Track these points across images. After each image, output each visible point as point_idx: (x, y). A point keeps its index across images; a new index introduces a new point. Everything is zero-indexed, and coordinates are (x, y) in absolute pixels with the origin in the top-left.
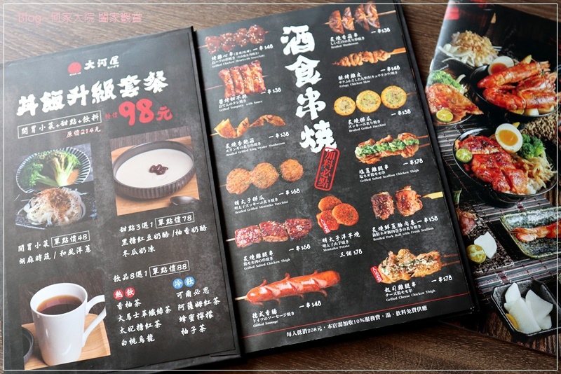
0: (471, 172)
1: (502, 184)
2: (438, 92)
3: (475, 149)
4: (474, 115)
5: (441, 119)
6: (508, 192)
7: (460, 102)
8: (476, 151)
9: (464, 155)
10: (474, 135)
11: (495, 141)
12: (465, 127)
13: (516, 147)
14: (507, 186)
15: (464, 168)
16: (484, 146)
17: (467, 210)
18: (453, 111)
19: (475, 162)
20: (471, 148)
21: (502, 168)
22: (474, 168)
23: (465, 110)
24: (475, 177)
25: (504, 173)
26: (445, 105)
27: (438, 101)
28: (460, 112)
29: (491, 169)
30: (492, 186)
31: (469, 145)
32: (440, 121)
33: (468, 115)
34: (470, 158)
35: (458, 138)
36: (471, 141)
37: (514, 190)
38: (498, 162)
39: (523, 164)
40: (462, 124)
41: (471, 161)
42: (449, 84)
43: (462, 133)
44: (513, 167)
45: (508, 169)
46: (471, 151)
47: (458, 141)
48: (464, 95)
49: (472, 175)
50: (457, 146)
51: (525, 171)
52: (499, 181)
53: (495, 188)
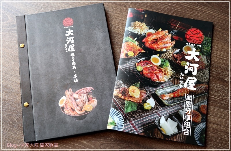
0: (143, 75)
1: (155, 78)
2: (127, 45)
3: (143, 66)
4: (142, 53)
5: (129, 55)
6: (157, 81)
7: (136, 48)
8: (144, 67)
9: (140, 68)
10: (143, 60)
11: (151, 62)
12: (139, 58)
13: (159, 64)
14: (157, 79)
15: (140, 74)
16: (147, 64)
17: (143, 90)
18: (134, 52)
19: (144, 71)
20: (142, 65)
21: (154, 72)
22: (144, 73)
23: (138, 51)
24: (144, 77)
25: (155, 74)
26: (131, 50)
27: (128, 48)
28: (137, 52)
29: (150, 73)
30: (151, 79)
31: (141, 65)
32: (129, 56)
33: (140, 53)
34: (142, 69)
35: (137, 62)
36: (142, 63)
37: (159, 80)
38: (153, 70)
39: (162, 70)
40: (138, 56)
41: (142, 70)
42: (131, 42)
43: (138, 60)
44: (159, 72)
45: (156, 72)
46: (142, 67)
47: (137, 63)
48: (138, 45)
49: (143, 76)
50: (137, 65)
51: (163, 72)
52: (154, 77)
53: (152, 80)
